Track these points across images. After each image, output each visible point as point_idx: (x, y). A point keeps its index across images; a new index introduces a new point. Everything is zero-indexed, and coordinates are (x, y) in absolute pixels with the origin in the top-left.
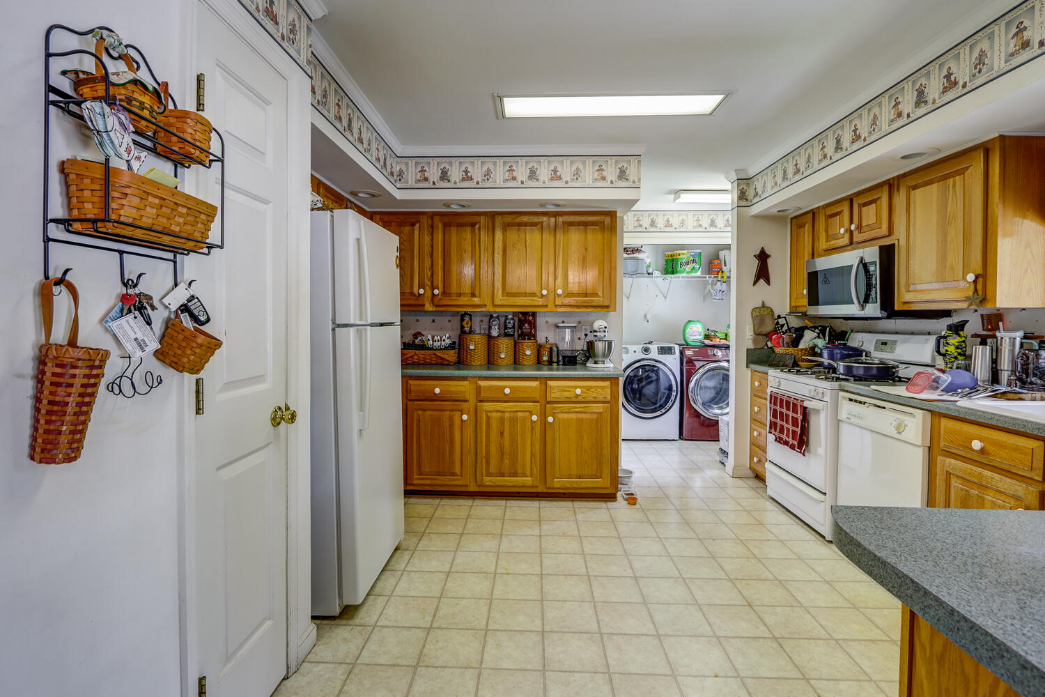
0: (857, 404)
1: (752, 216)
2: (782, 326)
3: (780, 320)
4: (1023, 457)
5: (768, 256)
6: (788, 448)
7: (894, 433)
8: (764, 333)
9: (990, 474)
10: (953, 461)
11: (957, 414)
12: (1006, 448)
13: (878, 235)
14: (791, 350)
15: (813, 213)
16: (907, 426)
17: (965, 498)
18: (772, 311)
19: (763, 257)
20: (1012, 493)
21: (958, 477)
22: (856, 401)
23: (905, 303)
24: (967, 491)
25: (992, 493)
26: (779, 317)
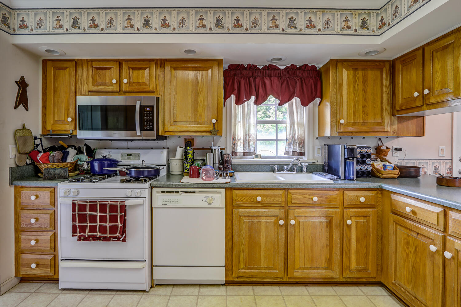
0: (174, 194)
1: (13, 44)
2: (38, 145)
3: (36, 141)
4: (278, 198)
5: (27, 85)
6: (101, 242)
7: (206, 205)
8: (26, 152)
9: (263, 210)
10: (243, 210)
11: (246, 187)
12: (270, 197)
13: (146, 90)
14: (62, 164)
15: (77, 63)
16: (214, 199)
17: (251, 225)
18: (31, 133)
19: (22, 85)
20: (273, 215)
21: (245, 216)
22: (168, 192)
23: (166, 132)
24: (252, 221)
25: (263, 218)
26: (36, 138)
